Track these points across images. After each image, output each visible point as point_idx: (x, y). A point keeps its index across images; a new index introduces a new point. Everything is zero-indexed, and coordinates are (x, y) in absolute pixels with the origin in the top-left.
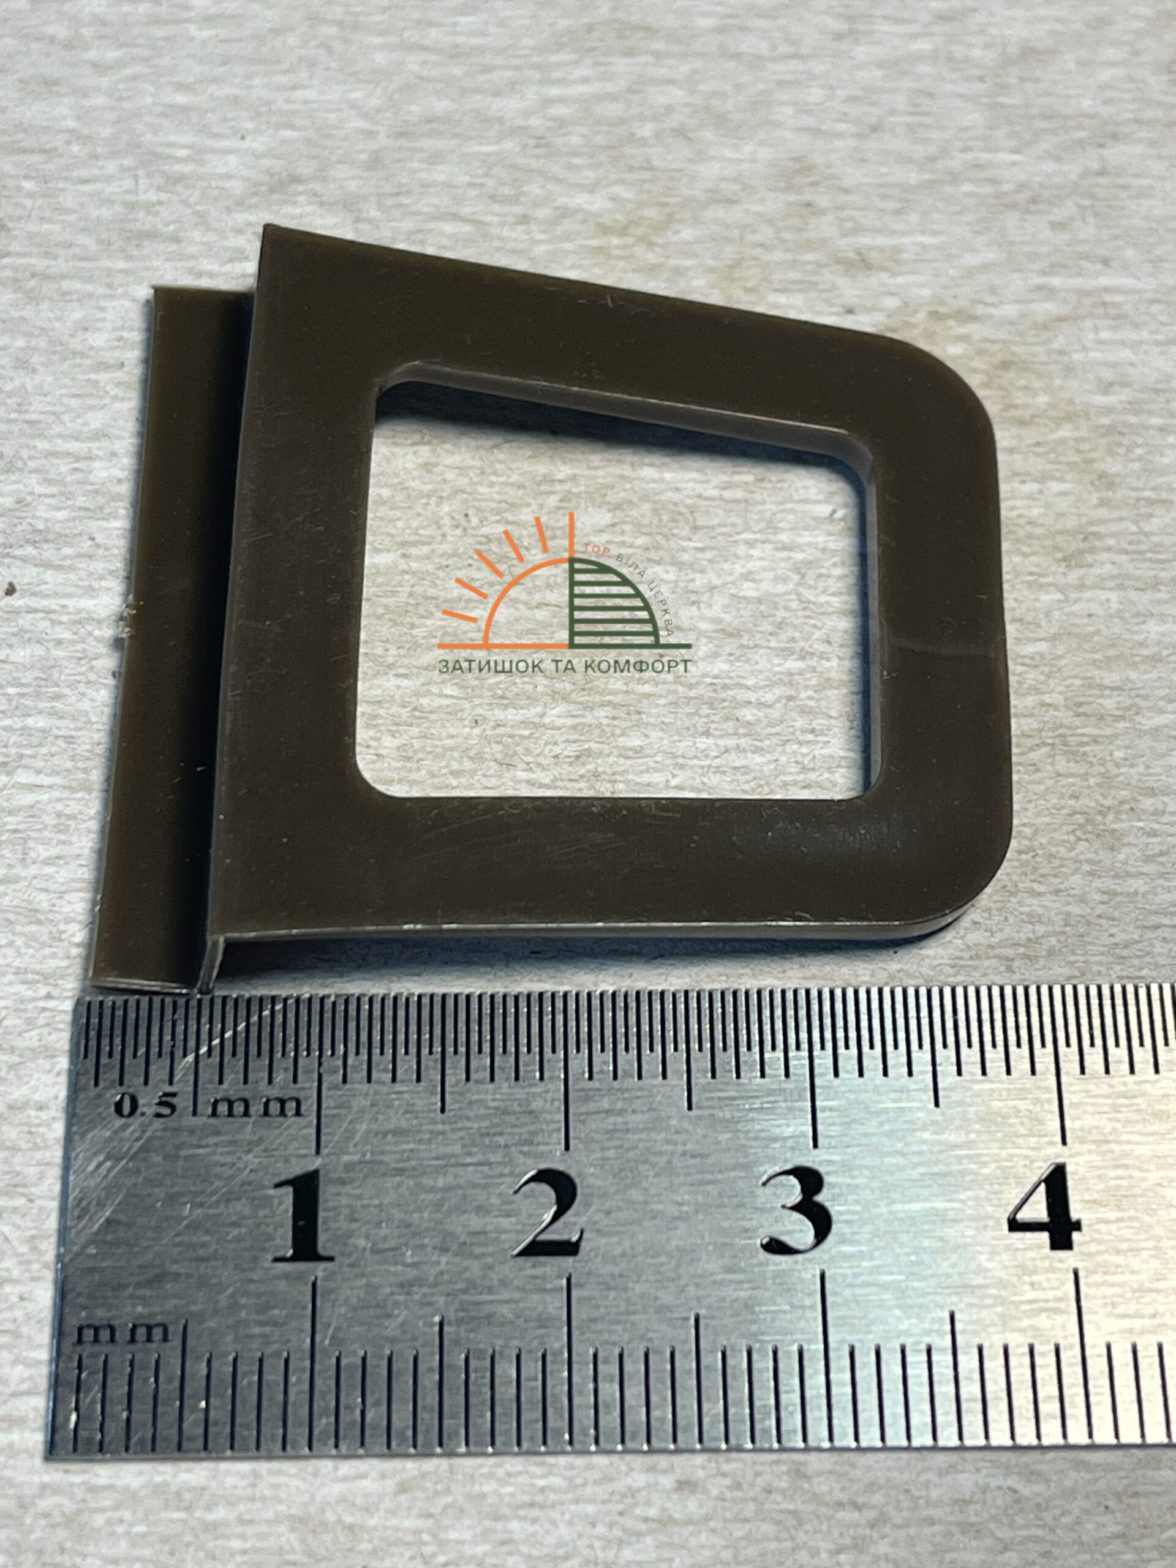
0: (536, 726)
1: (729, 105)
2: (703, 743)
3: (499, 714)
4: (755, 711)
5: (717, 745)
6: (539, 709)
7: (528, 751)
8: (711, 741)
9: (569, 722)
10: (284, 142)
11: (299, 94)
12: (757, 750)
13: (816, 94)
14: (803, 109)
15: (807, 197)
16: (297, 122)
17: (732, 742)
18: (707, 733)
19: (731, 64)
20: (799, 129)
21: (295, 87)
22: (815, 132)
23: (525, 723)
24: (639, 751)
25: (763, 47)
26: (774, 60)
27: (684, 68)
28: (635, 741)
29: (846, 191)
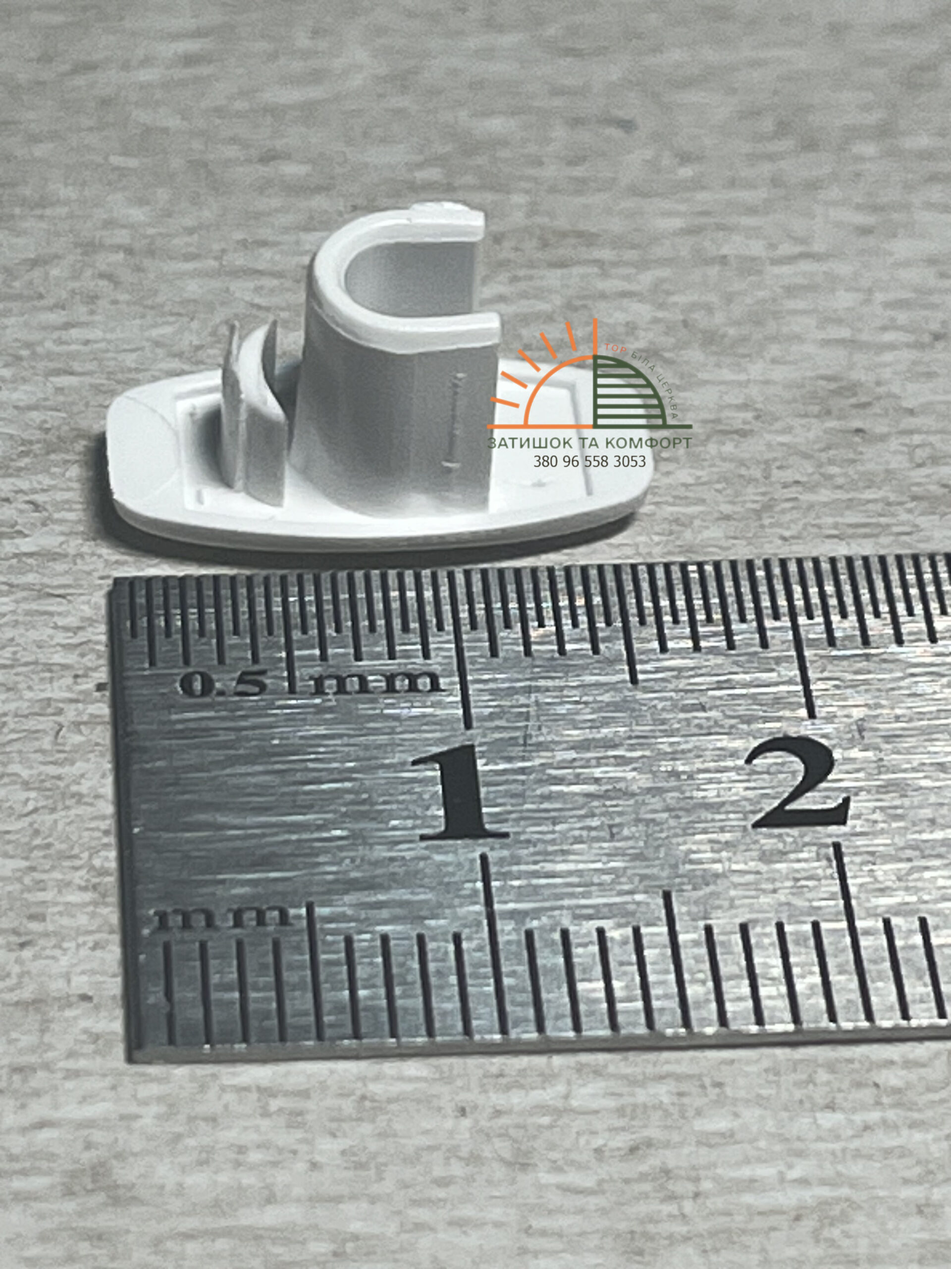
0: (558, 1113)
1: (719, 318)
2: (828, 1120)
3: (497, 1099)
4: (903, 1073)
5: (851, 1121)
6: (561, 1088)
7: (552, 1147)
8: (839, 1117)
9: (611, 1103)
10: (59, 390)
11: (74, 333)
12: (914, 1125)
13: (844, 300)
14: (828, 319)
15: (857, 424)
16: (76, 366)
17: (874, 1116)
18: (831, 1107)
19: (713, 271)
20: (826, 343)
21: (67, 326)
22: (852, 344)
23: (542, 1109)
24: (729, 1137)
25: (757, 248)
26: (775, 262)
27: (647, 278)
28: (720, 1123)
29: (911, 412)
